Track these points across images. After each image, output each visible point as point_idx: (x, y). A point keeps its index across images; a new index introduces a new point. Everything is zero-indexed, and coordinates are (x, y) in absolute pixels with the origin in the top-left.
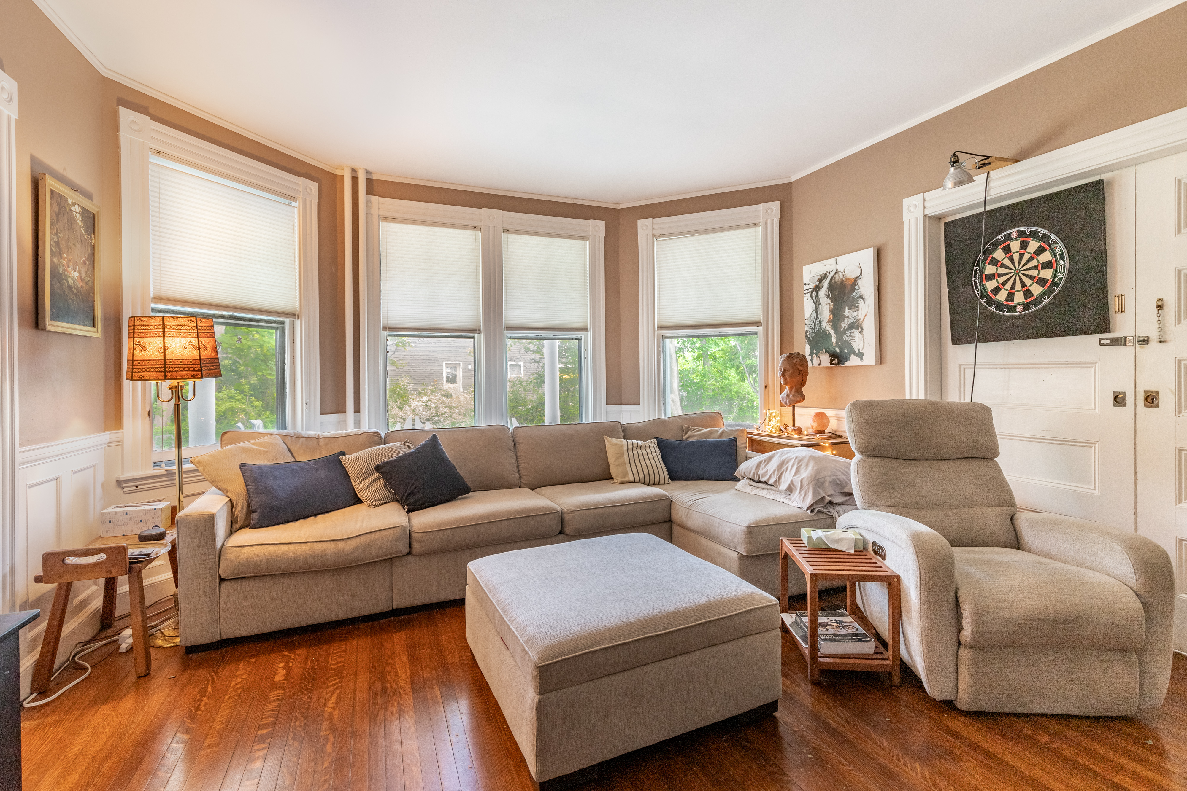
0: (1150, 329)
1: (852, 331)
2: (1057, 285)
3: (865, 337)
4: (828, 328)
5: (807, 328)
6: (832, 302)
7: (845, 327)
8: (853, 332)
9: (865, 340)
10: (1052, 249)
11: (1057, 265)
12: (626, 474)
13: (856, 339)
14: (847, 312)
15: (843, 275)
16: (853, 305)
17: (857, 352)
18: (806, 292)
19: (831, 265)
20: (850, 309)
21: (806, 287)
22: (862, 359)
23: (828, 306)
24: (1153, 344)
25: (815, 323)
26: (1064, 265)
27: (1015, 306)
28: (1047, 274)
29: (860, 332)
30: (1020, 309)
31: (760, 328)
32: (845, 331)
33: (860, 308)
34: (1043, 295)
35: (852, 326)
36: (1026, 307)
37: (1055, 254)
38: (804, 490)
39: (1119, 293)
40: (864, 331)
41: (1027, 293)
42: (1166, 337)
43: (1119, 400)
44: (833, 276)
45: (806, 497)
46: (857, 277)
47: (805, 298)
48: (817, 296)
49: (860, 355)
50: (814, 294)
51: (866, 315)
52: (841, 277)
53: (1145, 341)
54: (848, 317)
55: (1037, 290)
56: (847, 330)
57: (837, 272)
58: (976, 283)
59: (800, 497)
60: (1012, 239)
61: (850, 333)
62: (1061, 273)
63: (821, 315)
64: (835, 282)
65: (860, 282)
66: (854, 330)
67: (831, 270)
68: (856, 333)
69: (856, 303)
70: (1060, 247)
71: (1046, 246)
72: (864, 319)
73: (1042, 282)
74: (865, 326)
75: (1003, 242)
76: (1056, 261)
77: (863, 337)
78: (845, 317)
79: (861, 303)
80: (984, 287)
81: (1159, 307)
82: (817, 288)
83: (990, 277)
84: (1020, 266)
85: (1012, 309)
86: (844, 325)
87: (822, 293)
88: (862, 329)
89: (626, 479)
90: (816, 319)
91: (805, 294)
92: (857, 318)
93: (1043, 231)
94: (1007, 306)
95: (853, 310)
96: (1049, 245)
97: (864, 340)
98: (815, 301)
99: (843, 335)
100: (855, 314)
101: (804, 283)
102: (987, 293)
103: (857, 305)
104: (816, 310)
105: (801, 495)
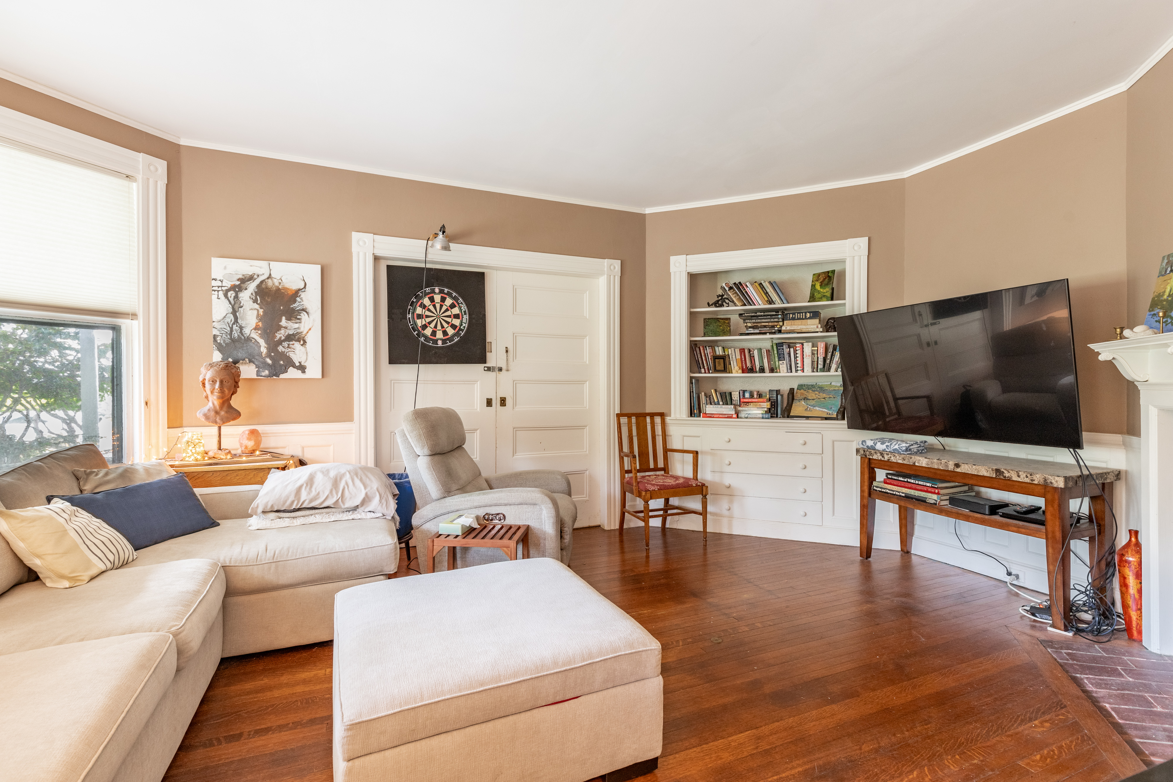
0: (502, 364)
1: (291, 343)
2: (462, 330)
3: (308, 351)
4: (255, 335)
5: (215, 332)
6: (261, 308)
7: (281, 337)
8: (293, 344)
9: (309, 354)
10: (459, 306)
11: (462, 317)
12: (88, 564)
13: (297, 351)
14: (284, 322)
15: (280, 283)
16: (293, 315)
17: (297, 364)
18: (214, 288)
19: (261, 268)
20: (289, 319)
21: (214, 283)
22: (304, 372)
23: (255, 312)
24: (504, 371)
25: (231, 329)
26: (466, 318)
27: (437, 340)
28: (456, 322)
29: (302, 345)
30: (440, 343)
31: (135, 322)
32: (280, 342)
33: (303, 321)
34: (454, 335)
35: (290, 338)
36: (444, 342)
37: (461, 310)
38: (384, 499)
39: (489, 341)
40: (307, 344)
41: (445, 333)
42: (509, 368)
43: (489, 403)
44: (264, 280)
45: (388, 504)
46: (300, 290)
47: (214, 297)
48: (236, 297)
49: (302, 368)
50: (232, 294)
51: (310, 329)
52: (277, 284)
53: (500, 369)
54: (286, 328)
55: (451, 331)
56: (284, 341)
57: (270, 277)
58: (409, 318)
59: (382, 506)
60: (435, 293)
61: (289, 345)
62: (464, 323)
63: (242, 320)
64: (267, 288)
65: (303, 295)
66: (294, 342)
67: (260, 273)
68: (297, 345)
69: (297, 315)
70: (464, 307)
71: (456, 304)
72: (307, 332)
73: (454, 327)
74: (308, 339)
75: (429, 293)
76: (462, 315)
77: (306, 350)
78: (282, 327)
79: (304, 316)
80: (415, 323)
81: (507, 351)
82: (238, 288)
83: (420, 316)
84: (440, 314)
85: (435, 342)
86: (281, 335)
87: (245, 296)
88: (305, 342)
89: (94, 571)
90: (234, 324)
91: (215, 291)
92: (299, 331)
93: (454, 294)
94: (432, 340)
95: (294, 321)
96: (458, 304)
97: (307, 353)
98: (233, 302)
99: (278, 346)
100: (296, 326)
101: (213, 277)
102: (417, 327)
103: (298, 317)
104: (234, 312)
105: (383, 504)
